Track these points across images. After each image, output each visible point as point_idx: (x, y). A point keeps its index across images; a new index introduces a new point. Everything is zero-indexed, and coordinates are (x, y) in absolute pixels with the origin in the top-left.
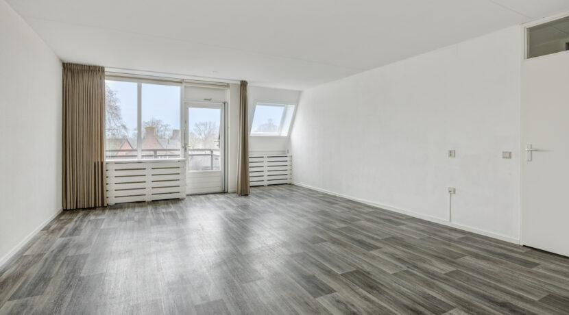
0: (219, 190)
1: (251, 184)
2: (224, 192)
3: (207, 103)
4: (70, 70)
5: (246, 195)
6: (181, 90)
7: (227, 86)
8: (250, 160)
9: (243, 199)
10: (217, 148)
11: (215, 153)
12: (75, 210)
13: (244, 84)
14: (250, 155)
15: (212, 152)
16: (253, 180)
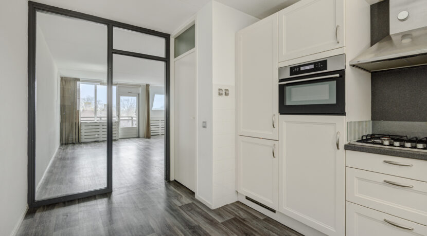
0: (136, 136)
1: (152, 134)
2: (138, 137)
3: (130, 94)
4: (64, 80)
5: (149, 138)
6: (117, 88)
7: (140, 86)
8: (151, 122)
9: (147, 140)
10: (135, 116)
11: (134, 119)
12: (66, 144)
13: (148, 86)
14: (151, 119)
15: (132, 118)
16: (152, 132)
